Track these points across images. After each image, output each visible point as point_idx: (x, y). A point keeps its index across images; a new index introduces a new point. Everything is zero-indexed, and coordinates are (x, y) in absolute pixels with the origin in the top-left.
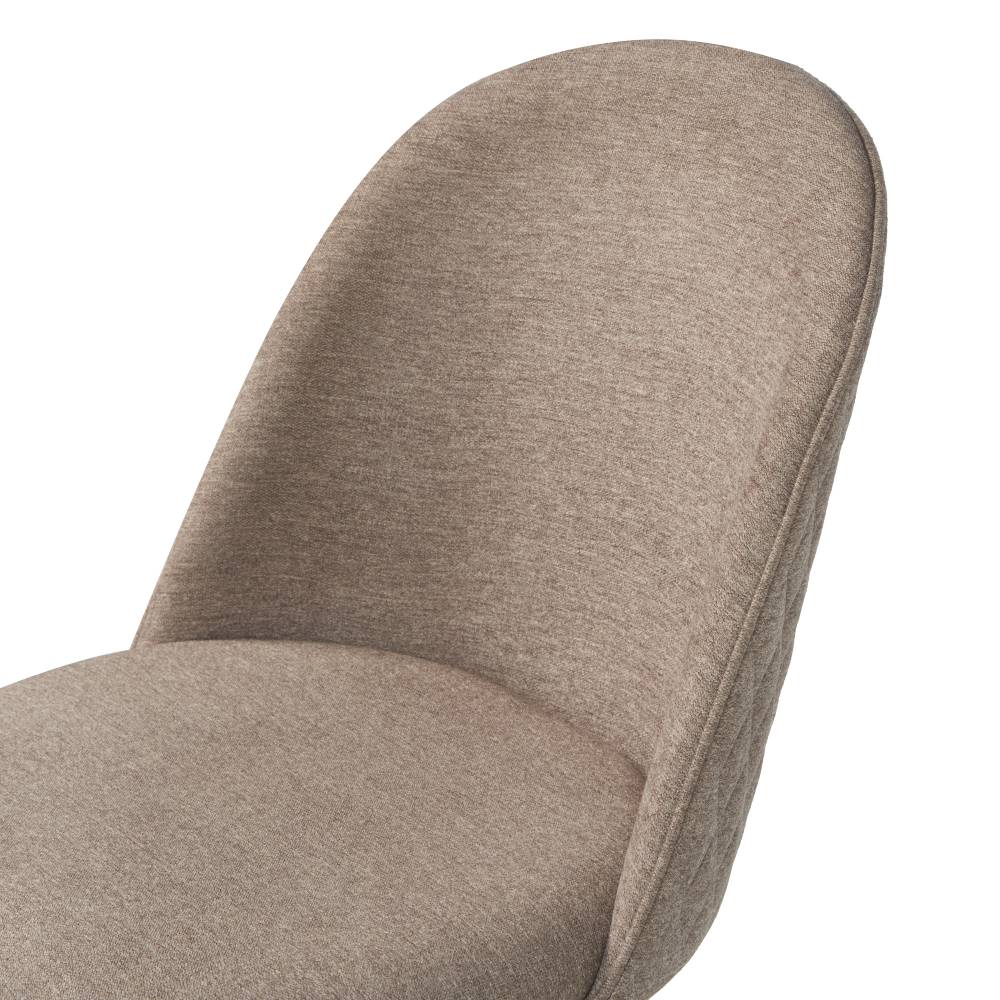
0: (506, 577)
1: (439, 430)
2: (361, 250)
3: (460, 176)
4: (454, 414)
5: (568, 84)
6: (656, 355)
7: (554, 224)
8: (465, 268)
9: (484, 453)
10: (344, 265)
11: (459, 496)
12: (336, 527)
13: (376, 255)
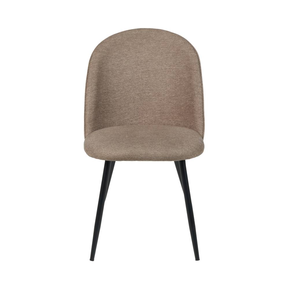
0: (130, 111)
1: (114, 92)
2: (98, 68)
3: (107, 55)
4: (115, 89)
5: (118, 39)
6: (149, 71)
7: (124, 58)
8: (112, 67)
9: (122, 93)
10: (97, 70)
11: (119, 101)
12: (104, 110)
13: (100, 68)
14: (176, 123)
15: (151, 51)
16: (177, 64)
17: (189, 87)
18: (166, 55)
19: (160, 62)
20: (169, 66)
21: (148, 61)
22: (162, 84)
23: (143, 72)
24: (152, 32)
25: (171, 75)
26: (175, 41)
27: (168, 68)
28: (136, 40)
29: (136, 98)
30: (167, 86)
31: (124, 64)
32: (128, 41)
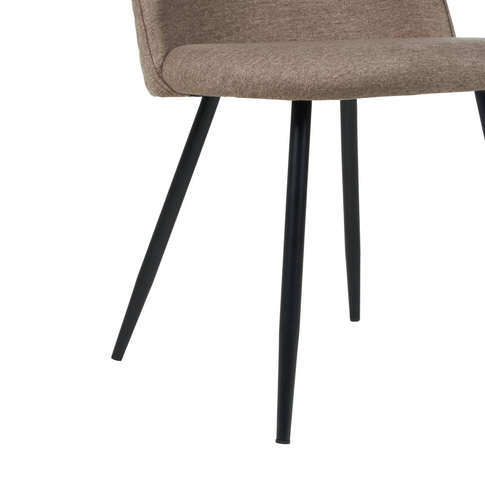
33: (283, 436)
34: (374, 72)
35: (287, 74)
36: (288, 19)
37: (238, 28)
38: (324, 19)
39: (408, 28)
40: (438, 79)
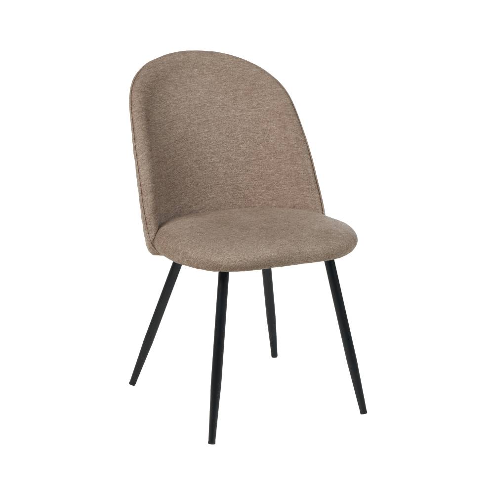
1: (165, 160)
6: (208, 121)
14: (261, 203)
15: (209, 89)
16: (255, 108)
17: (283, 143)
18: (233, 94)
19: (224, 105)
20: (240, 112)
21: (204, 106)
22: (231, 141)
23: (199, 124)
24: (205, 57)
25: (245, 126)
26: (245, 71)
27: (239, 115)
28: (183, 70)
29: (193, 167)
30: (240, 144)
31: (172, 112)
32: (173, 72)
33: (212, 440)
34: (258, 259)
35: (214, 259)
36: (231, 193)
37: (202, 200)
38: (252, 193)
39: (298, 202)
40: (293, 259)
